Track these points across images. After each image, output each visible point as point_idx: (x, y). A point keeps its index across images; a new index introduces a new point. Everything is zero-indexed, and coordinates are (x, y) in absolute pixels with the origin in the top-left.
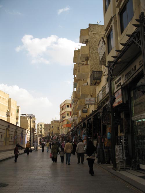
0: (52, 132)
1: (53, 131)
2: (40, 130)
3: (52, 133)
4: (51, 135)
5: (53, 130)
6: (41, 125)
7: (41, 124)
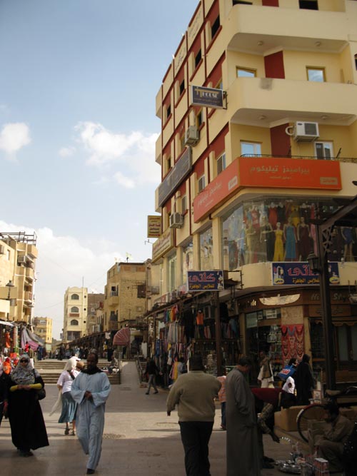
0: (113, 313)
1: (118, 308)
2: (71, 315)
3: (114, 317)
4: (106, 327)
5: (114, 306)
6: (75, 297)
7: (75, 292)
